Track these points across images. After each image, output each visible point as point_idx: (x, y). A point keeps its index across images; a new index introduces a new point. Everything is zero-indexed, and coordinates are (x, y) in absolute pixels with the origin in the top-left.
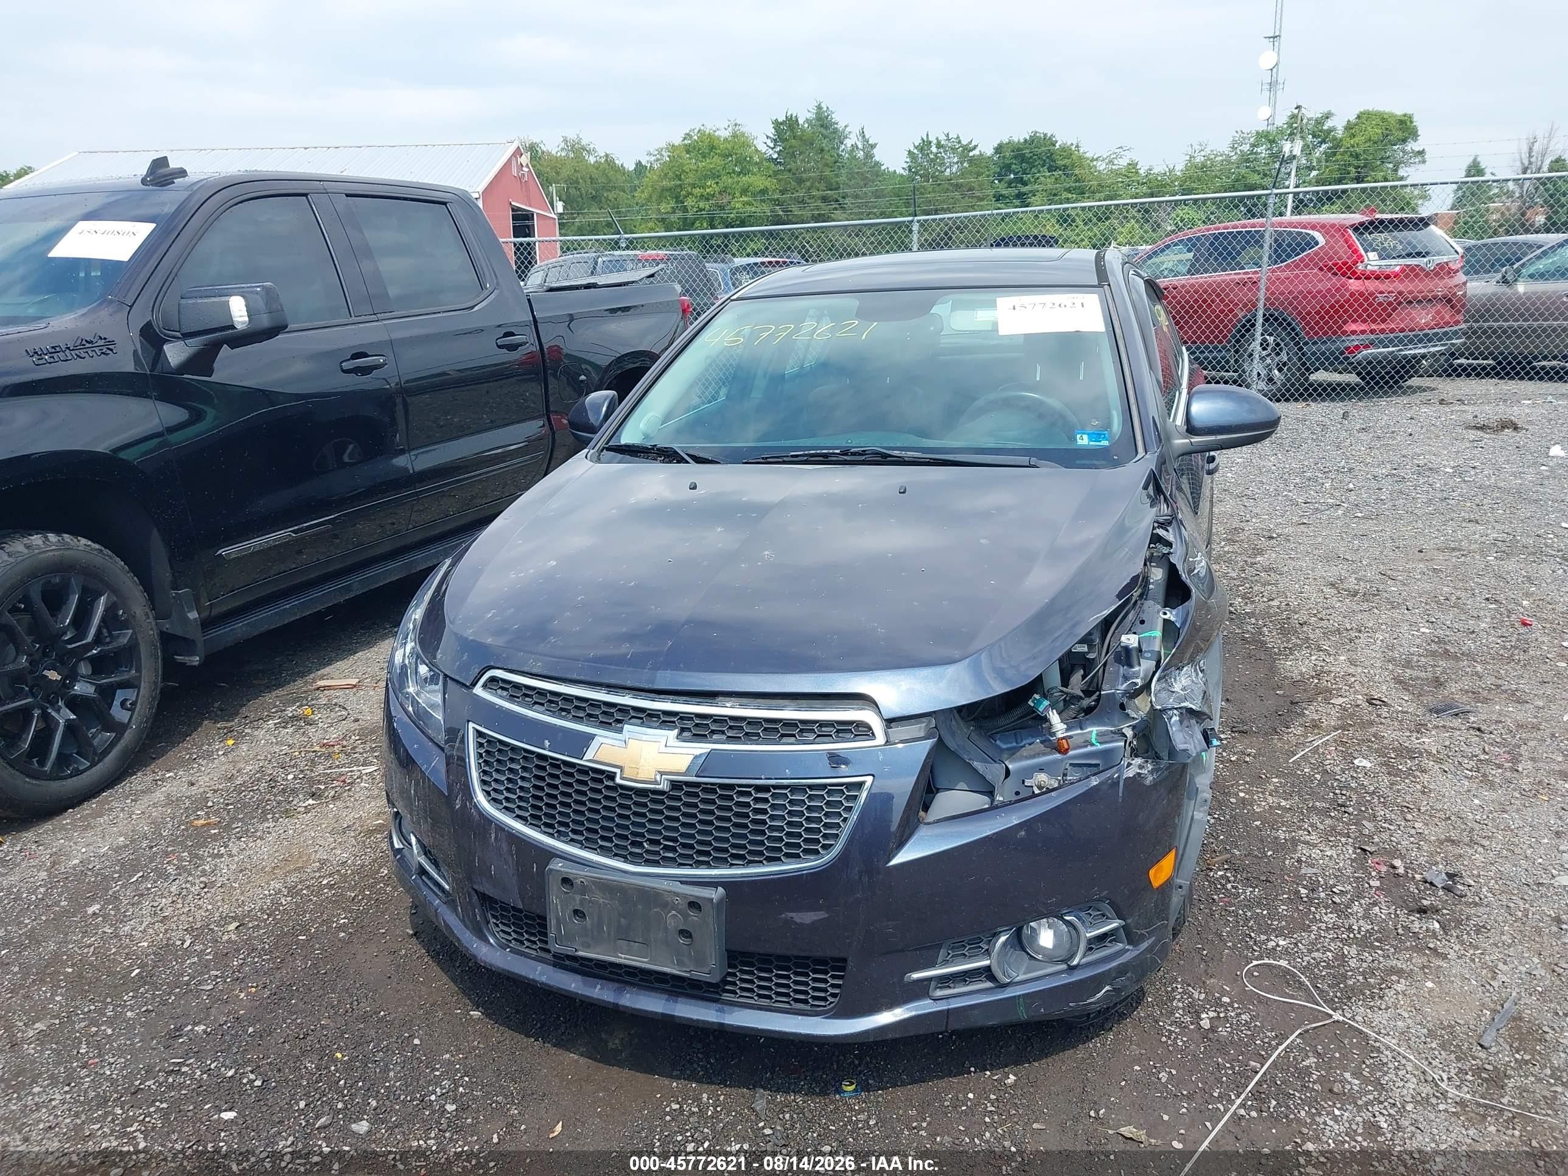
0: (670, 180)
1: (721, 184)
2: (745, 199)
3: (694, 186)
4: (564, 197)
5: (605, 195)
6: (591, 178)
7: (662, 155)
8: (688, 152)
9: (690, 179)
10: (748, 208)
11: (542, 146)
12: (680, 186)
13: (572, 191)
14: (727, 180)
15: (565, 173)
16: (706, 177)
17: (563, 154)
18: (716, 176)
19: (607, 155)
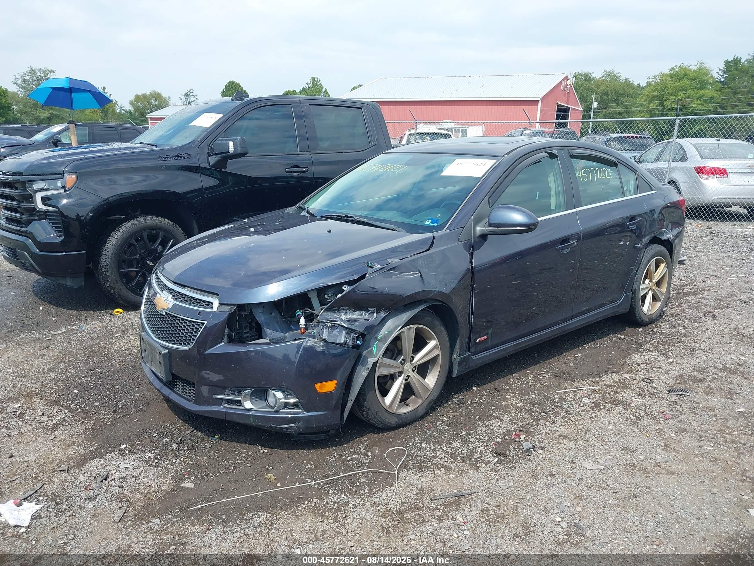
0: (658, 91)
1: (687, 94)
2: (699, 102)
3: (671, 95)
4: (599, 100)
5: (621, 99)
6: (615, 91)
7: (656, 79)
8: (671, 77)
9: (670, 91)
10: (700, 107)
11: (593, 75)
12: (663, 95)
13: (604, 97)
14: (690, 92)
15: (602, 88)
16: (679, 90)
17: (604, 78)
18: (684, 90)
19: (626, 79)
